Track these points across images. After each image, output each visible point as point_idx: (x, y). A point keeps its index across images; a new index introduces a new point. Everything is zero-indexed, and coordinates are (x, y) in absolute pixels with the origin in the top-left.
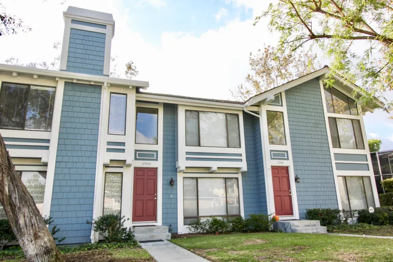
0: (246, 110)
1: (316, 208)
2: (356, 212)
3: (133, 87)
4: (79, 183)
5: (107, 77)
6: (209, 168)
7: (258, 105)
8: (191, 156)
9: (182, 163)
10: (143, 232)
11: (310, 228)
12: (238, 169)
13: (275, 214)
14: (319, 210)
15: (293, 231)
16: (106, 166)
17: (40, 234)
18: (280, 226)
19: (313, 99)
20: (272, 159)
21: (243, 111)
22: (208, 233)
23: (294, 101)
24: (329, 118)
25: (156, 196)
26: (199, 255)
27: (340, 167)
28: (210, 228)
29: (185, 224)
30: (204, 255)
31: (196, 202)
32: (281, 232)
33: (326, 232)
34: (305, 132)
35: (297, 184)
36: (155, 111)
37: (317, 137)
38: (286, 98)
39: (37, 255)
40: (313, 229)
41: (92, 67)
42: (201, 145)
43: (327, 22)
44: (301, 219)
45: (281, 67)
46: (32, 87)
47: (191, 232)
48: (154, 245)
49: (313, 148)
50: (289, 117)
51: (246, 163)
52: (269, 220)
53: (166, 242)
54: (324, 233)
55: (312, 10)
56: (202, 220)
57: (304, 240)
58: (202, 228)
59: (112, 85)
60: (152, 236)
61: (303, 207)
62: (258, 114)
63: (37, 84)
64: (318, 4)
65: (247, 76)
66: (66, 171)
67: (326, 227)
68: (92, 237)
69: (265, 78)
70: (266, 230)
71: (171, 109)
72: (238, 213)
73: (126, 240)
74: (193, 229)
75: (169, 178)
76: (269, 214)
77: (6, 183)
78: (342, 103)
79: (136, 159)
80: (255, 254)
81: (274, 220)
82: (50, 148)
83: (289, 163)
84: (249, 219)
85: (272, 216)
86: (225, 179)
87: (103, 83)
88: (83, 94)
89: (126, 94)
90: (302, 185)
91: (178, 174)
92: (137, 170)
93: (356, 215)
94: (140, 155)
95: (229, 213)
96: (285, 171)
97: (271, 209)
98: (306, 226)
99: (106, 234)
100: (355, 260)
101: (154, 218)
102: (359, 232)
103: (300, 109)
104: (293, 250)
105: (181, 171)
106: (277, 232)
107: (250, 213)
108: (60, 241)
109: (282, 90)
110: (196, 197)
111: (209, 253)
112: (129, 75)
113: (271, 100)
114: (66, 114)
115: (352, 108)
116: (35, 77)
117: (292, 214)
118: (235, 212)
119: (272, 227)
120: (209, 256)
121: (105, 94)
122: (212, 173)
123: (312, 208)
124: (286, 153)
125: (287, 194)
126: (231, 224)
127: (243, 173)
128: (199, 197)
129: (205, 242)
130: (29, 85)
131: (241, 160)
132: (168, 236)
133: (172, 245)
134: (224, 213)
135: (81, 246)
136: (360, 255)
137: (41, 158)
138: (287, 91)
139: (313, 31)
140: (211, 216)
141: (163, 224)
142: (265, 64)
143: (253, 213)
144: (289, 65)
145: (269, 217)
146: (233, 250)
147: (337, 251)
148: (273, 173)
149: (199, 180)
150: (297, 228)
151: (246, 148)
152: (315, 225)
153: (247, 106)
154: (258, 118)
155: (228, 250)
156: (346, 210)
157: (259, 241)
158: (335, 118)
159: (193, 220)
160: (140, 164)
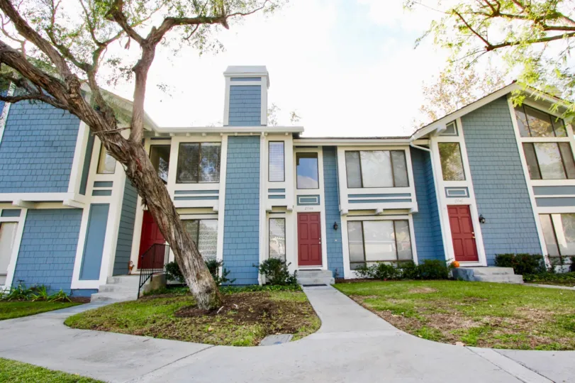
0: (413, 145)
1: (509, 253)
2: (568, 258)
3: (289, 133)
4: (245, 229)
5: (264, 127)
6: (374, 210)
7: (427, 137)
8: (353, 199)
9: (345, 206)
10: (307, 276)
11: (499, 276)
12: (408, 210)
13: (454, 260)
14: (512, 255)
15: (477, 280)
16: (269, 212)
17: (201, 275)
18: (461, 273)
19: (499, 124)
20: (447, 196)
21: (410, 146)
22: (376, 278)
23: (473, 128)
24: (524, 143)
25: (320, 241)
26: (356, 301)
27: (541, 202)
28: (378, 273)
29: (351, 269)
30: (361, 302)
31: (362, 246)
32: (461, 280)
33: (522, 282)
34: (490, 163)
35: (483, 225)
36: (315, 155)
37: (507, 168)
38: (463, 126)
39: (200, 293)
40: (503, 278)
41: (250, 119)
42: (364, 185)
43: (511, 27)
44: (489, 265)
45: (461, 91)
46: (202, 145)
47: (358, 277)
48: (316, 289)
49: (502, 182)
50: (467, 148)
51: (416, 203)
52: (447, 266)
53: (329, 286)
54: (518, 282)
55: (487, 17)
56: (369, 265)
57: (486, 290)
58: (369, 273)
59: (269, 134)
60: (316, 280)
61: (491, 252)
62: (428, 148)
63: (206, 142)
64: (496, 8)
65: (420, 107)
66: (233, 218)
67: (521, 276)
68: (259, 279)
69: (442, 106)
70: (444, 277)
71: (330, 151)
72: (410, 258)
73: (289, 283)
74: (360, 275)
75: (333, 222)
76: (447, 259)
77: (173, 230)
78: (544, 124)
79: (298, 204)
80: (416, 304)
81: (453, 266)
82: (220, 197)
83: (471, 201)
84: (423, 265)
85: (450, 262)
86: (394, 221)
87: (261, 133)
88: (244, 145)
89: (283, 141)
90: (489, 226)
91: (342, 218)
92: (300, 215)
93: (568, 261)
94: (301, 200)
95: (400, 258)
96: (465, 210)
97: (450, 254)
98: (494, 274)
99: (271, 277)
100: (544, 318)
101: (319, 262)
102: (569, 283)
103: (482, 137)
104: (465, 302)
105: (344, 215)
106: (456, 280)
107: (423, 259)
108: (232, 282)
109: (457, 116)
110: (362, 241)
111: (365, 300)
112: (294, 122)
113: (441, 130)
114: (230, 166)
115: (557, 128)
116: (204, 135)
117: (476, 259)
118: (407, 257)
119: (451, 274)
120: (365, 304)
121: (264, 143)
122: (378, 215)
123: (503, 252)
124: (465, 190)
125: (470, 236)
126: (402, 270)
127: (414, 215)
128: (365, 241)
129: (367, 288)
130: (200, 143)
131: (410, 200)
132: (332, 280)
133: (335, 290)
134: (394, 258)
135: (248, 287)
136: (552, 312)
137: (212, 208)
138: (463, 118)
139: (489, 41)
140: (377, 262)
141: (329, 268)
142: (441, 90)
143: (427, 258)
144: (472, 87)
145: (447, 263)
146: (393, 298)
147: (521, 306)
148: (449, 213)
149: (364, 223)
150: (482, 276)
151: (416, 187)
152: (506, 273)
153: (413, 141)
154: (428, 153)
155: (389, 298)
156: (552, 255)
157: (428, 290)
158: (532, 144)
159: (359, 265)
160: (303, 209)
